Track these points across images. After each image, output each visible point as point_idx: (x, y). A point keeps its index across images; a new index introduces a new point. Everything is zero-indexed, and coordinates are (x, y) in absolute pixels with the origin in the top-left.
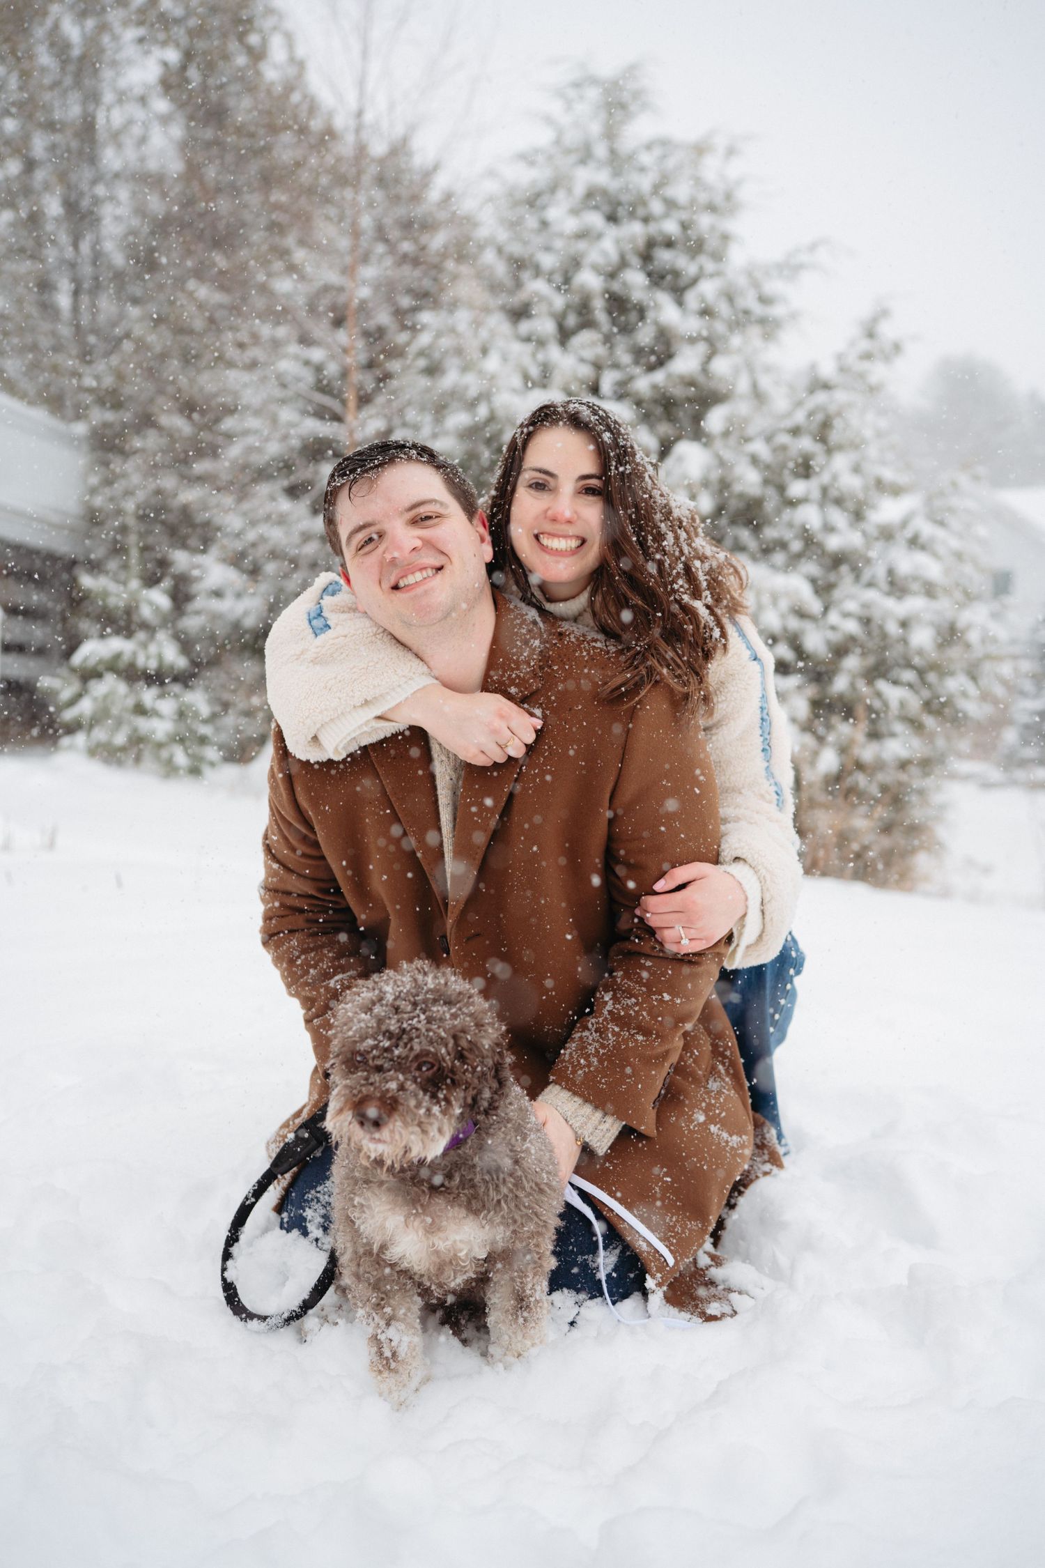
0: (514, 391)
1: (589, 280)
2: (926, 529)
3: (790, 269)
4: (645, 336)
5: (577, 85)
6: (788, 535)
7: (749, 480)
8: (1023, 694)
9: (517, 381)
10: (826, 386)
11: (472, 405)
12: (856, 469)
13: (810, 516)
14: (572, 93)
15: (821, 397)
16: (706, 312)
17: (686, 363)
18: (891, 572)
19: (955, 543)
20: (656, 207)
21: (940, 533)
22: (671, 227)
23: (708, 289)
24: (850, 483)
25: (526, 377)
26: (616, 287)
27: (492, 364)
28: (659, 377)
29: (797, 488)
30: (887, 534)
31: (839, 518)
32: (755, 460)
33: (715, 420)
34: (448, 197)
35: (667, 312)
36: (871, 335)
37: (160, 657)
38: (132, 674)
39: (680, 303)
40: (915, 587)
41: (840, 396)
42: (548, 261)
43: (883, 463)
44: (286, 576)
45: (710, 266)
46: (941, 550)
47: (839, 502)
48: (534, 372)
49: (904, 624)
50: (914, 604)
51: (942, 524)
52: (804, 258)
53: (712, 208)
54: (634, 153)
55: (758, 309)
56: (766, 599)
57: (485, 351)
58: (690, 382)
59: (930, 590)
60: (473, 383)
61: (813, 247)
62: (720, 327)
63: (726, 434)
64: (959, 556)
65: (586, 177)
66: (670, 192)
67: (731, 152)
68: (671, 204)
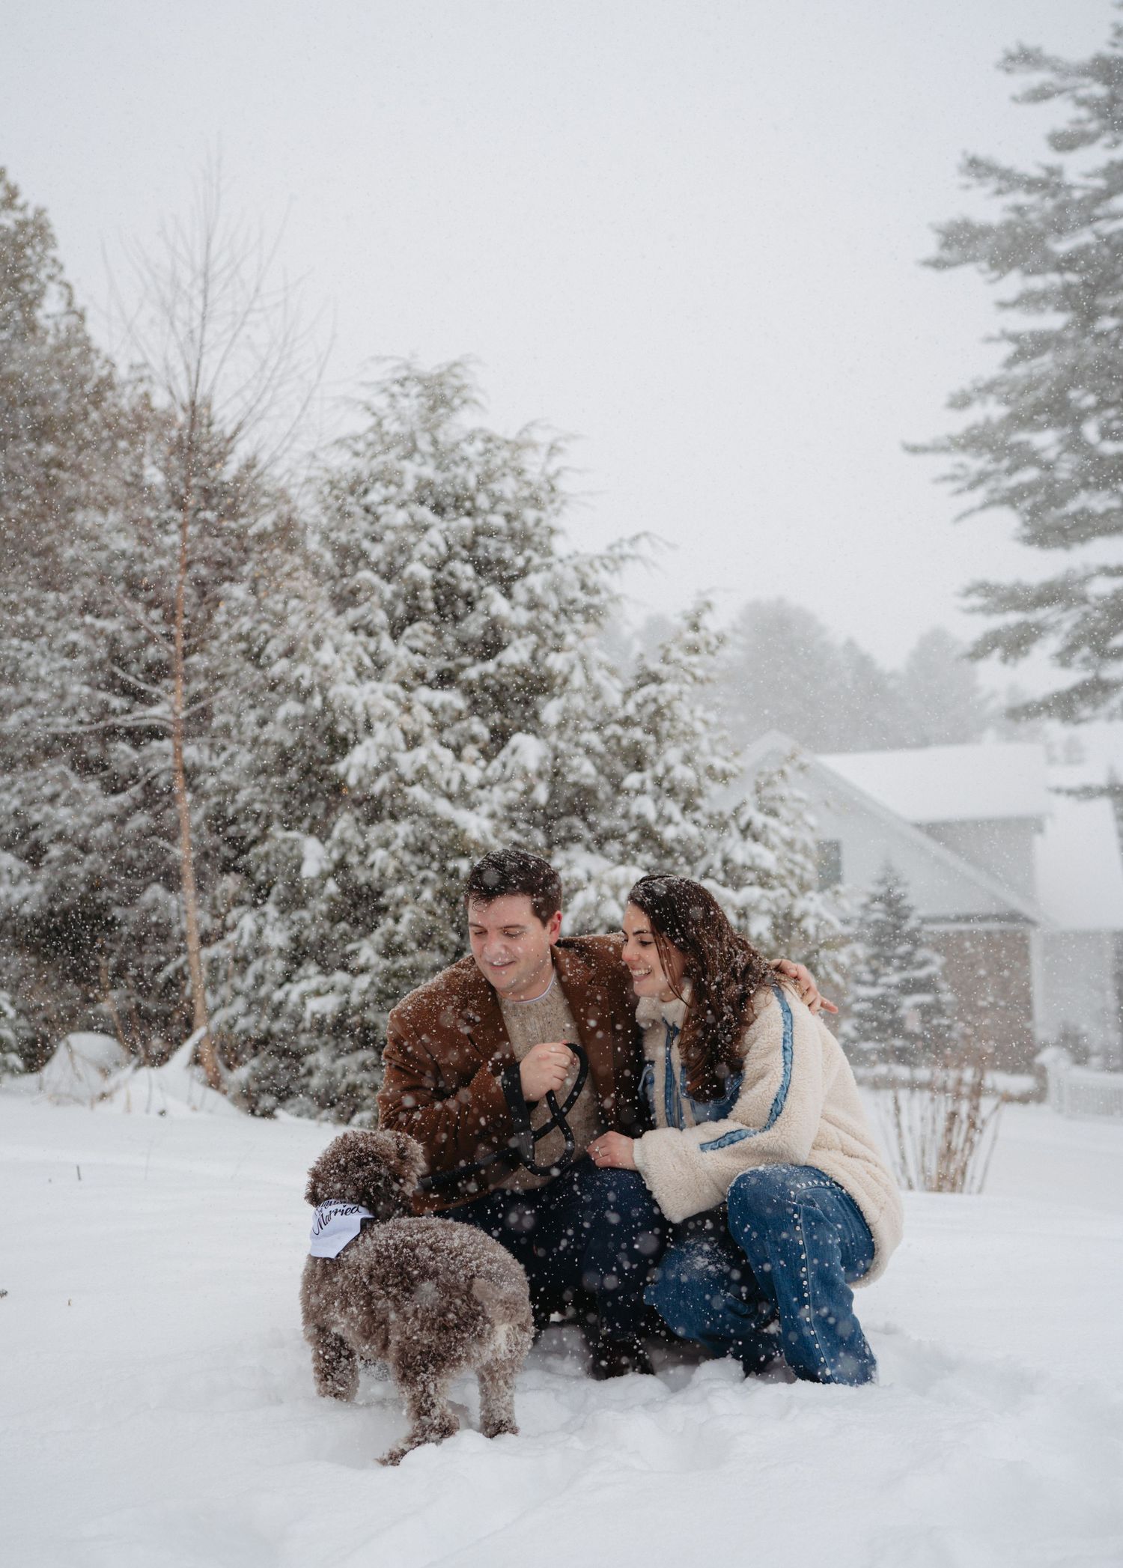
0: (350, 683)
1: (419, 571)
2: (759, 819)
3: (614, 560)
4: (474, 625)
5: (401, 383)
6: (623, 825)
7: (584, 770)
8: (859, 982)
9: (351, 671)
10: (656, 679)
11: (305, 696)
12: (687, 760)
13: (646, 807)
14: (396, 389)
15: (651, 689)
16: (534, 605)
17: (517, 654)
18: (725, 862)
19: (786, 832)
20: (483, 501)
21: (772, 822)
22: (497, 521)
23: (536, 581)
24: (684, 774)
27: (326, 655)
28: (490, 666)
29: (632, 780)
30: (720, 824)
31: (672, 808)
32: (589, 751)
33: (550, 711)
36: (695, 627)
39: (508, 594)
40: (751, 876)
41: (670, 688)
42: (376, 552)
43: (714, 753)
45: (537, 560)
46: (774, 839)
47: (672, 792)
48: (367, 662)
49: (743, 914)
50: (751, 894)
51: (773, 813)
52: (627, 549)
53: (535, 501)
54: (457, 444)
55: (583, 599)
56: (607, 891)
57: (318, 642)
58: (522, 673)
59: (764, 880)
60: (304, 672)
61: (635, 539)
62: (547, 617)
63: (561, 726)
64: (790, 844)
65: (412, 471)
66: (495, 487)
67: (553, 450)
68: (496, 499)
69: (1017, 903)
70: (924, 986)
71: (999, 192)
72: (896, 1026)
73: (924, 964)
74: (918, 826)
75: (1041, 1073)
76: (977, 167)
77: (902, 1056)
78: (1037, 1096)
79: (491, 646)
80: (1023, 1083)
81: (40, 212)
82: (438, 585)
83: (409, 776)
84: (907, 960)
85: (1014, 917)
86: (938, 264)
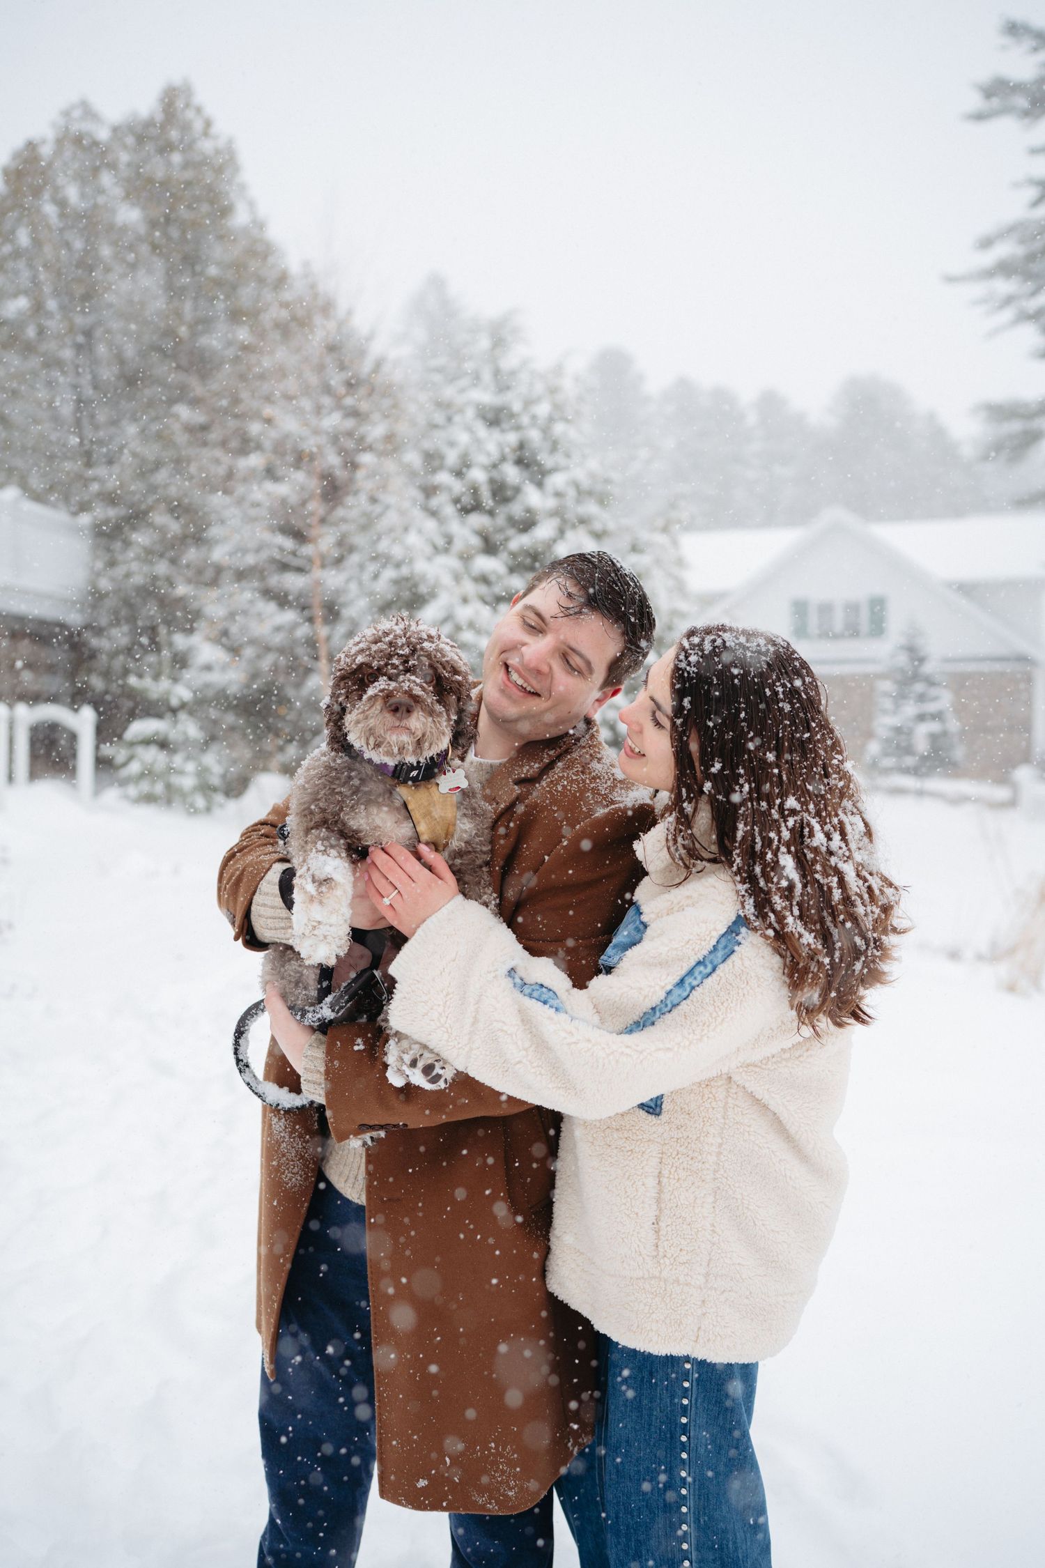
1: (478, 475)
4: (516, 509)
9: (428, 550)
11: (398, 565)
16: (559, 494)
17: (543, 531)
20: (525, 420)
22: (535, 435)
23: (560, 478)
25: (435, 547)
26: (495, 474)
27: (412, 539)
28: (527, 538)
34: (378, 365)
35: (533, 497)
37: (185, 733)
38: (163, 744)
39: (540, 488)
44: (259, 657)
45: (563, 461)
48: (440, 542)
53: (564, 419)
54: (512, 372)
57: (406, 529)
60: (397, 552)
65: (478, 397)
66: (534, 410)
68: (535, 418)
69: (1023, 646)
70: (938, 716)
71: (1035, 49)
72: (908, 750)
73: (935, 699)
74: (949, 585)
75: (1015, 787)
76: (1014, 29)
77: (915, 771)
78: (1012, 803)
79: (526, 525)
80: (1002, 793)
81: (230, 142)
82: (492, 481)
83: (464, 624)
84: (922, 698)
85: (1022, 659)
86: (980, 117)
